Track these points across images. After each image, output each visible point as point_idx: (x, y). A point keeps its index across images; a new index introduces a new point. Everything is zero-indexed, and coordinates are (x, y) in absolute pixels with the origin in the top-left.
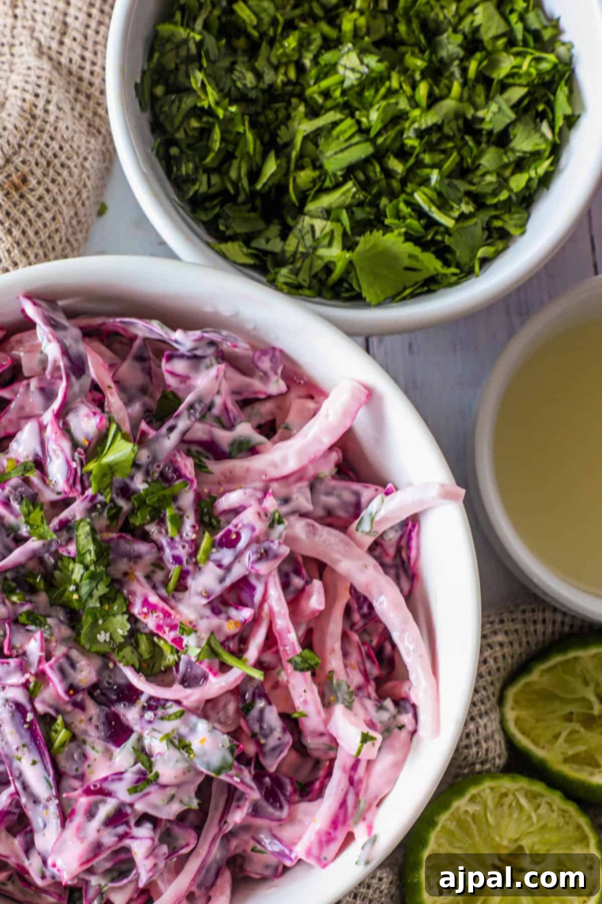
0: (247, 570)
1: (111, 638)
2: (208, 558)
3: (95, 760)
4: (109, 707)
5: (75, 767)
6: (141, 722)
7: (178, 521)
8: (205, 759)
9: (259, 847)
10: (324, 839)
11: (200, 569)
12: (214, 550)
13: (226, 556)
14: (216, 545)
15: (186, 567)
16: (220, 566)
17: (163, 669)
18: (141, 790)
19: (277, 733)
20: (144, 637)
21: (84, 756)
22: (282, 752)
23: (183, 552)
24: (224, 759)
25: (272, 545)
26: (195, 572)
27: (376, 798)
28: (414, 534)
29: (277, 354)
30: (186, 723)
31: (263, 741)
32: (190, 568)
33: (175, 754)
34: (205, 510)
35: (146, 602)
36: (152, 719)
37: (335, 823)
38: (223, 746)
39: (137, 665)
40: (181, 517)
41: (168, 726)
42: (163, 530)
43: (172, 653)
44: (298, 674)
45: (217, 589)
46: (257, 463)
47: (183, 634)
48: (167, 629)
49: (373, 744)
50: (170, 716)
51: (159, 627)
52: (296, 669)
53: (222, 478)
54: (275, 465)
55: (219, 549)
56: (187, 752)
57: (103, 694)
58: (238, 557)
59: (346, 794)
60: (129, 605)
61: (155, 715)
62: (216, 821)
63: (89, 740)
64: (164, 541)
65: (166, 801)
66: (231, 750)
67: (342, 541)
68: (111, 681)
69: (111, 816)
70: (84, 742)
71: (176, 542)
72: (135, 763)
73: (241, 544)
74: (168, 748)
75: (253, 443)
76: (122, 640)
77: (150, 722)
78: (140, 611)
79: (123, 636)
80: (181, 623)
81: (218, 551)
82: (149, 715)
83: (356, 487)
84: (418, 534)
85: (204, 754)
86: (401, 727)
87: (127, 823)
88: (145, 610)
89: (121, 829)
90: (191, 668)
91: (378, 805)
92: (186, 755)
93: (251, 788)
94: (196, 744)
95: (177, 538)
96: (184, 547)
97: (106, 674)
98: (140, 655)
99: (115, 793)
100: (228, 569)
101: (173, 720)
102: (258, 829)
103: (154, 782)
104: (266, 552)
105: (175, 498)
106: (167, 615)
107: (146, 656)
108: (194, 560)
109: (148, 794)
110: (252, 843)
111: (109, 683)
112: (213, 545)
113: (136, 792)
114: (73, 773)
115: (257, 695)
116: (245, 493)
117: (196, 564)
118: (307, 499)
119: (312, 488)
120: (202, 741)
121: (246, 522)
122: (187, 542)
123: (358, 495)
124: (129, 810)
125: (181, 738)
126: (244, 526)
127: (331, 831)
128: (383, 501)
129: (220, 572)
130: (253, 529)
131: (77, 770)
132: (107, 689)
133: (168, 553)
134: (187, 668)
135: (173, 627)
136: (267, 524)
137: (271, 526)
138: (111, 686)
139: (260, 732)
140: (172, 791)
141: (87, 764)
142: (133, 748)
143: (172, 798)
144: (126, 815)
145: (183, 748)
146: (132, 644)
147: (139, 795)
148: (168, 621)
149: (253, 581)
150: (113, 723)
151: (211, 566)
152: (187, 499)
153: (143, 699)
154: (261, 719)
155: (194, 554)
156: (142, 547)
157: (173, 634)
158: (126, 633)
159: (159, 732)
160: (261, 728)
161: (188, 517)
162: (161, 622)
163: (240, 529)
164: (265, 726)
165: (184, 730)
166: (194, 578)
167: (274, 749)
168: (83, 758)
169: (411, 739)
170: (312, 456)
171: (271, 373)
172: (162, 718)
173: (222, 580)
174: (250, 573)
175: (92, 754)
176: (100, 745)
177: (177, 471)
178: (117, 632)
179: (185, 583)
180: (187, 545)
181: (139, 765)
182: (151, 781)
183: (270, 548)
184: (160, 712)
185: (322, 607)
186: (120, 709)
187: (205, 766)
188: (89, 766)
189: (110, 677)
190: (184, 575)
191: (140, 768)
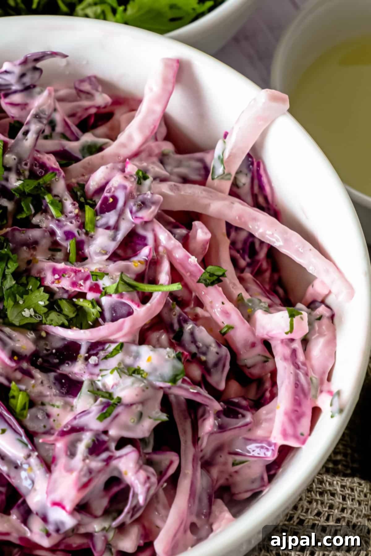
0: (133, 223)
1: (35, 312)
2: (96, 226)
3: (58, 415)
4: (55, 371)
5: (42, 425)
6: (88, 369)
7: (60, 204)
8: (158, 373)
9: (239, 458)
10: (293, 417)
11: (92, 237)
12: (98, 218)
13: (111, 217)
14: (99, 214)
15: (79, 238)
16: (108, 228)
17: (91, 324)
18: (110, 414)
19: (214, 348)
20: (64, 301)
21: (48, 416)
22: (224, 366)
23: (71, 226)
24: (174, 367)
25: (145, 196)
26: (89, 240)
27: (324, 373)
28: (262, 172)
29: (93, 79)
30: (128, 353)
31: (203, 358)
32: (83, 237)
33: (129, 381)
34: (79, 193)
35: (55, 271)
36: (97, 362)
37: (297, 402)
38: (169, 357)
39: (66, 323)
40: (61, 201)
41: (114, 362)
42: (50, 217)
43: (94, 307)
44: (210, 288)
45: (112, 246)
46: (108, 151)
47: (97, 280)
48: (81, 282)
49: (302, 318)
50: (112, 353)
51: (74, 284)
52: (207, 285)
53: (83, 170)
54: (124, 145)
55: (102, 215)
56: (139, 374)
57: (45, 361)
58: (121, 215)
59: (296, 376)
60: (42, 280)
61: (98, 358)
62: (190, 443)
63: (46, 400)
64: (53, 225)
65: (136, 420)
66: (179, 358)
67: (204, 190)
68: (48, 348)
69: (91, 446)
70: (43, 404)
71: (63, 221)
72: (96, 400)
73: (120, 204)
74: (121, 377)
75: (99, 145)
76: (46, 310)
77: (96, 365)
78: (53, 279)
79: (45, 306)
80: (92, 272)
81: (102, 217)
82: (93, 360)
83: (198, 155)
84: (265, 170)
85: (155, 369)
86: (320, 318)
87: (107, 449)
88: (57, 276)
89: (104, 455)
90: (115, 311)
91: (329, 379)
92: (139, 376)
93: (209, 399)
94: (143, 364)
95: (62, 218)
96: (71, 223)
97: (42, 343)
98: (66, 316)
99: (87, 425)
100: (116, 228)
101: (115, 355)
102: (231, 442)
103: (119, 404)
104: (143, 203)
105: (49, 189)
106: (76, 272)
107: (72, 315)
108: (84, 230)
109: (117, 416)
110: (231, 459)
111: (47, 350)
112: (96, 214)
113: (105, 418)
114: (42, 430)
115: (182, 321)
116: (107, 168)
117: (87, 233)
118: (162, 169)
119: (162, 162)
120: (149, 360)
121: (116, 185)
122: (73, 218)
123: (202, 160)
124: (105, 438)
125: (128, 367)
126: (116, 188)
127: (297, 408)
128: (224, 142)
129: (110, 233)
130: (125, 188)
131: (45, 427)
132: (48, 355)
133: (60, 234)
134: (112, 314)
135: (86, 279)
136: (135, 183)
137: (139, 183)
138: (49, 352)
139: (198, 351)
140: (139, 408)
141: (52, 420)
142: (89, 391)
143: (141, 415)
144: (104, 442)
145: (134, 372)
146: (56, 311)
147: (109, 419)
148: (80, 275)
149: (141, 232)
150: (63, 381)
151: (101, 230)
152: (60, 186)
153: (83, 351)
154: (194, 341)
155: (82, 226)
156: (34, 234)
157: (88, 283)
158: (47, 303)
159: (106, 370)
160: (198, 347)
161: (66, 200)
162: (74, 279)
163: (114, 192)
164: (201, 345)
165: (129, 361)
166: (89, 245)
167: (216, 365)
168: (46, 417)
169: (333, 322)
170: (152, 127)
171: (93, 92)
172: (106, 358)
173: (114, 239)
174: (136, 225)
175: (54, 411)
176: (59, 402)
177: (43, 166)
178: (39, 305)
179: (83, 253)
180: (74, 221)
181: (100, 399)
182: (116, 404)
183: (146, 199)
184: (102, 354)
185: (209, 236)
186: (66, 369)
187: (160, 379)
188: (54, 421)
189: (46, 345)
190: (80, 245)
191: (101, 401)
